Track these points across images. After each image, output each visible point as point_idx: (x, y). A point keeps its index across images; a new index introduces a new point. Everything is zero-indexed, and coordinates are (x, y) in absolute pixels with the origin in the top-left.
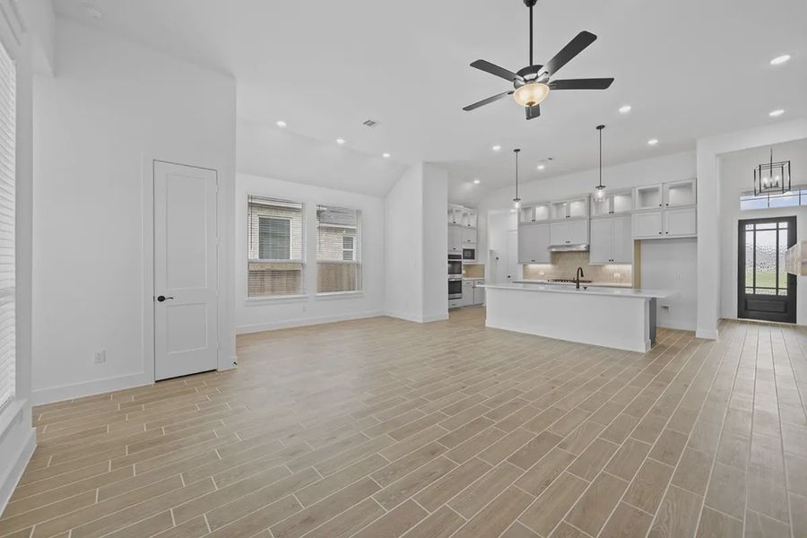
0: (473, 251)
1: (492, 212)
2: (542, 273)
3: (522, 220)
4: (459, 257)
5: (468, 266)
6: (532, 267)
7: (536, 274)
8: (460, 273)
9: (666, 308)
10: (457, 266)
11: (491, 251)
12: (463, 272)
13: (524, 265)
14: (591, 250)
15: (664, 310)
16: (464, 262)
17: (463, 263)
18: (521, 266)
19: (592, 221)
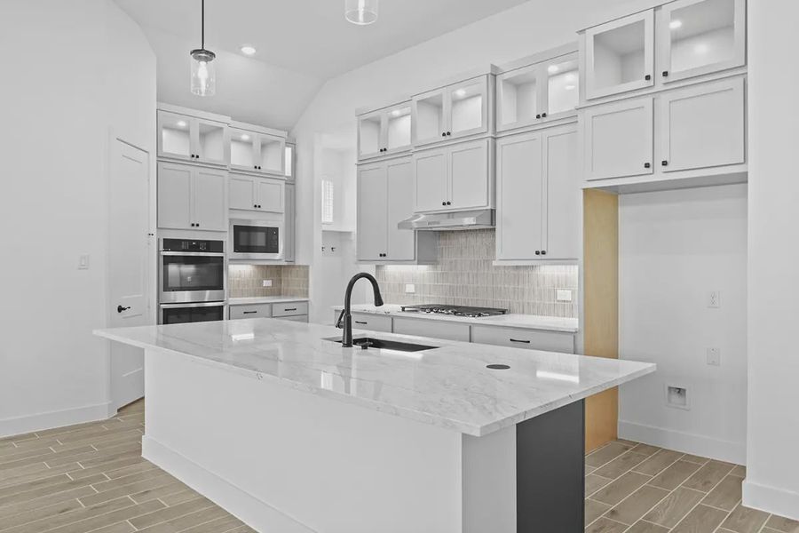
5: (276, 270)
6: (391, 270)
7: (400, 290)
8: (220, 286)
9: (680, 391)
13: (377, 267)
14: (498, 227)
15: (675, 398)
19: (498, 141)
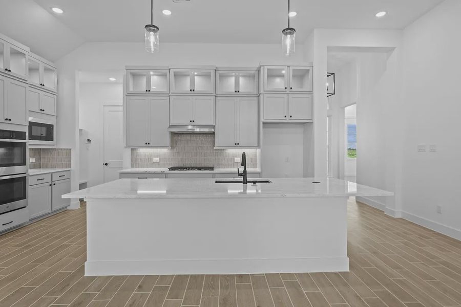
0: (50, 128)
1: (81, 76)
2: (156, 160)
3: (131, 89)
4: (21, 135)
5: (38, 152)
6: (143, 151)
7: (149, 161)
8: (24, 163)
10: (17, 151)
11: (81, 130)
12: (31, 160)
13: (132, 150)
14: (216, 132)
16: (31, 144)
17: (28, 147)
18: (129, 151)
19: (218, 98)
